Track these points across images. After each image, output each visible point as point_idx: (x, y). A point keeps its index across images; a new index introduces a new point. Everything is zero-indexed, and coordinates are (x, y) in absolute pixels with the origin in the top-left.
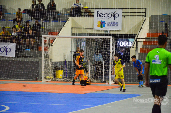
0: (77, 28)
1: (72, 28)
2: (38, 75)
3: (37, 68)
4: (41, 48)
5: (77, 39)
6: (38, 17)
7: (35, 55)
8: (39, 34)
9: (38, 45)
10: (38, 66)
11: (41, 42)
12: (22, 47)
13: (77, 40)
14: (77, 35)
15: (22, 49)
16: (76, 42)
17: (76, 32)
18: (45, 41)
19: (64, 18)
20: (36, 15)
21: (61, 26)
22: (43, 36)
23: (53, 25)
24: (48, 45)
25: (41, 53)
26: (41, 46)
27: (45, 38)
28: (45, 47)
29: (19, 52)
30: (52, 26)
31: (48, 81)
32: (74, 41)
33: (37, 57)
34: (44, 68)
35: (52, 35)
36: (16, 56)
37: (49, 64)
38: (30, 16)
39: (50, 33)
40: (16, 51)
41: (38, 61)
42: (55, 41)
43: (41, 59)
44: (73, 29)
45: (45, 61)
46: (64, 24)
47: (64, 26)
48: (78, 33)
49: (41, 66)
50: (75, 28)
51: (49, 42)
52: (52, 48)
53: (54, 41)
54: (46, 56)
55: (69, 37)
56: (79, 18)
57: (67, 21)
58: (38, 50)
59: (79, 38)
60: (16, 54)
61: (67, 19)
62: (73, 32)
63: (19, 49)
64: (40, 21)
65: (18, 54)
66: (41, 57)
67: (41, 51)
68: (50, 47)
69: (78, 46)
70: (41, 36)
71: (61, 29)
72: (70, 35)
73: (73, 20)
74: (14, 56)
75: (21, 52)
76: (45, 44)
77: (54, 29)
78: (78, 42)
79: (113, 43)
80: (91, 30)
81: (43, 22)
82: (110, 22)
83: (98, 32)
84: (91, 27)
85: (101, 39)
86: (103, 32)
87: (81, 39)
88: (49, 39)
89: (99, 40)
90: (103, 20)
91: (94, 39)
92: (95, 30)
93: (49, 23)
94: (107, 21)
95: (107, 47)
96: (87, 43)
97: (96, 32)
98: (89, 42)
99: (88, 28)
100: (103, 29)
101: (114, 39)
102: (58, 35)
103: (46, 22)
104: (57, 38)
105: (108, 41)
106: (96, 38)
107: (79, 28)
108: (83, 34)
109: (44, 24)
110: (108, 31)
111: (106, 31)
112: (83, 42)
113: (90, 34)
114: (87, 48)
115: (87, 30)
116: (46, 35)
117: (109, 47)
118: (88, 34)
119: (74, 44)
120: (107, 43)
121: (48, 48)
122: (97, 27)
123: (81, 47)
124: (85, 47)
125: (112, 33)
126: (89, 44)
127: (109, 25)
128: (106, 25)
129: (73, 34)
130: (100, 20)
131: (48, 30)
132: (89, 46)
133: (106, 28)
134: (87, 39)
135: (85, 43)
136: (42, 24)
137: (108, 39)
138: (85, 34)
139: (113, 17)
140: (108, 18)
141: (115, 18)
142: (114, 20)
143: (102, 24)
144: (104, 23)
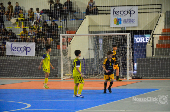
0: (94, 26)
1: (89, 26)
2: (57, 73)
3: (57, 66)
4: (59, 47)
5: (94, 36)
6: (56, 16)
7: (54, 54)
8: (58, 33)
9: (57, 43)
10: (57, 64)
11: (59, 41)
12: (41, 46)
13: (94, 38)
14: (94, 33)
15: (41, 48)
16: (93, 40)
17: (93, 30)
18: (63, 40)
19: (81, 17)
20: (54, 15)
21: (79, 24)
22: (61, 35)
23: (70, 23)
24: (66, 44)
25: (59, 52)
26: (59, 44)
27: (63, 37)
28: (63, 45)
29: (38, 51)
30: (70, 25)
31: (67, 78)
32: (91, 39)
33: (56, 55)
34: (63, 66)
35: (70, 33)
36: (35, 55)
37: (68, 62)
38: (48, 15)
39: (68, 32)
40: (36, 50)
41: (58, 60)
42: (74, 38)
43: (60, 58)
44: (91, 27)
45: (64, 59)
46: (82, 23)
47: (82, 24)
48: (95, 30)
49: (60, 65)
50: (92, 26)
51: (67, 40)
52: (70, 46)
53: (72, 39)
54: (65, 54)
55: (86, 35)
56: (95, 16)
57: (84, 20)
58: (56, 48)
59: (96, 36)
60: (36, 53)
61: (85, 18)
62: (91, 30)
63: (39, 48)
64: (58, 20)
65: (38, 53)
66: (59, 55)
67: (59, 49)
68: (69, 45)
69: (96, 43)
70: (59, 35)
71: (78, 28)
72: (87, 33)
73: (90, 18)
74: (34, 55)
75: (40, 51)
76: (63, 43)
77: (72, 28)
78: (95, 39)
79: (129, 39)
80: (108, 27)
81: (60, 21)
82: (126, 19)
83: (115, 30)
84: (108, 25)
85: (118, 35)
86: (120, 29)
87: (98, 36)
88: (67, 38)
89: (116, 37)
90: (119, 18)
91: (111, 36)
92: (112, 27)
93: (67, 21)
94: (123, 18)
95: (124, 43)
96: (104, 40)
97: (112, 30)
98: (106, 39)
99: (105, 26)
100: (120, 26)
101: (130, 35)
102: (75, 33)
103: (64, 21)
104: (75, 36)
105: (124, 38)
106: (113, 35)
107: (96, 26)
108: (100, 32)
109: (62, 23)
110: (124, 28)
111: (122, 28)
112: (100, 39)
113: (107, 31)
114: (104, 45)
115: (104, 27)
116: (64, 34)
117: (126, 43)
118: (104, 31)
119: (92, 41)
120: (124, 39)
121: (66, 46)
122: (113, 25)
123: (98, 45)
124: (102, 45)
125: (128, 29)
126: (106, 42)
127: (125, 22)
128: (122, 22)
129: (91, 32)
130: (117, 17)
131: (66, 29)
132: (106, 43)
133: (123, 25)
134: (104, 36)
135: (102, 40)
136: (60, 23)
137: (125, 35)
138: (102, 31)
139: (129, 14)
140: (124, 15)
141: (131, 14)
142: (130, 16)
143: (119, 21)
144: (121, 20)
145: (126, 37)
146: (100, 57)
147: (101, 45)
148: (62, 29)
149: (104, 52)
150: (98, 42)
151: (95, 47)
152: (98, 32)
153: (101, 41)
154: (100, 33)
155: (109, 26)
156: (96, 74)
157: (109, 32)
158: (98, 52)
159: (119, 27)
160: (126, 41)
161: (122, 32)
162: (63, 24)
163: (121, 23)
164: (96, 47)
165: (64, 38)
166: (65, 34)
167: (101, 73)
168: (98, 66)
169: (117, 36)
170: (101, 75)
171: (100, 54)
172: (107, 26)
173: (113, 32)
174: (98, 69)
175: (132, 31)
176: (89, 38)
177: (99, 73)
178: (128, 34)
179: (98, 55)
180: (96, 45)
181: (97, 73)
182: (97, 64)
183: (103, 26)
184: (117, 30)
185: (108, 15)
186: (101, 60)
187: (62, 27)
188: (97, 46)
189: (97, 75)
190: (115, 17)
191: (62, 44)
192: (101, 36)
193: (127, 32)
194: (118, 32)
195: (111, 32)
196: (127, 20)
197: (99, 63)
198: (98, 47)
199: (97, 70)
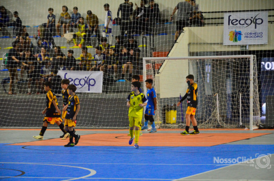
0: (197, 44)
1: (189, 44)
5: (198, 61)
8: (139, 55)
11: (142, 68)
12: (112, 77)
14: (197, 55)
15: (112, 80)
16: (195, 66)
17: (195, 51)
18: (148, 66)
22: (144, 59)
23: (159, 40)
24: (153, 72)
26: (141, 73)
27: (147, 61)
28: (148, 75)
29: (108, 85)
30: (159, 43)
32: (193, 65)
35: (158, 56)
36: (103, 92)
39: (155, 54)
40: (104, 83)
42: (163, 66)
44: (192, 46)
47: (177, 41)
48: (198, 51)
50: (194, 44)
51: (154, 67)
52: (159, 77)
53: (161, 66)
55: (184, 59)
56: (199, 28)
59: (200, 60)
60: (104, 88)
62: (192, 51)
63: (108, 80)
65: (107, 88)
67: (142, 81)
68: (156, 75)
69: (200, 72)
70: (142, 59)
71: (172, 47)
72: (186, 56)
73: (190, 31)
74: (101, 92)
75: (111, 84)
76: (148, 71)
77: (162, 47)
78: (199, 65)
79: (254, 64)
80: (219, 46)
81: (143, 37)
82: (249, 32)
83: (231, 49)
84: (219, 42)
85: (235, 59)
86: (238, 49)
87: (204, 60)
88: (154, 63)
89: (232, 62)
90: (238, 30)
91: (224, 60)
92: (226, 46)
93: (153, 37)
94: (244, 30)
95: (245, 71)
96: (213, 67)
97: (227, 49)
98: (216, 65)
99: (214, 44)
100: (238, 43)
101: (256, 58)
102: (167, 56)
103: (149, 36)
104: (166, 60)
105: (246, 63)
106: (228, 59)
107: (200, 44)
108: (207, 53)
109: (146, 39)
110: (246, 47)
111: (243, 46)
112: (207, 65)
113: (217, 52)
114: (213, 75)
115: (213, 46)
116: (149, 57)
117: (249, 71)
118: (214, 52)
119: (193, 68)
120: (245, 65)
121: (153, 76)
122: (228, 41)
123: (204, 74)
124: (210, 73)
125: (252, 49)
126: (217, 69)
127: (247, 37)
128: (243, 37)
129: (191, 54)
130: (234, 30)
131: (153, 49)
132: (217, 71)
133: (244, 41)
134: (213, 60)
135: (210, 67)
136: (143, 39)
137: (247, 58)
138: (211, 52)
139: (253, 25)
140: (245, 25)
141: (257, 25)
142: (256, 28)
143: (237, 36)
144: (240, 34)
145: (249, 61)
146: (207, 93)
147: (208, 75)
148: (146, 49)
149: (213, 86)
150: (204, 70)
151: (199, 77)
152: (203, 54)
153: (208, 69)
154: (207, 55)
155: (222, 44)
156: (200, 121)
157: (221, 53)
158: (204, 86)
159: (236, 45)
160: (249, 67)
161: (242, 53)
162: (148, 41)
163: (240, 39)
164: (201, 78)
165: (150, 64)
166: (151, 57)
167: (208, 120)
168: (203, 109)
169: (234, 61)
170: (208, 122)
171: (206, 89)
172: (218, 44)
173: (228, 53)
174: (203, 113)
175: (257, 51)
176: (189, 63)
177: (206, 120)
178: (252, 56)
179: (204, 90)
180: (200, 74)
181: (202, 119)
182: (201, 105)
183: (211, 44)
184: (234, 49)
185: (220, 27)
186: (209, 98)
187: (146, 47)
188: (202, 75)
189: (202, 122)
190: (231, 30)
191: (146, 73)
192: (208, 59)
193: (250, 52)
194: (235, 53)
195: (225, 53)
196: (251, 34)
197: (205, 104)
198: (204, 77)
199: (202, 115)
